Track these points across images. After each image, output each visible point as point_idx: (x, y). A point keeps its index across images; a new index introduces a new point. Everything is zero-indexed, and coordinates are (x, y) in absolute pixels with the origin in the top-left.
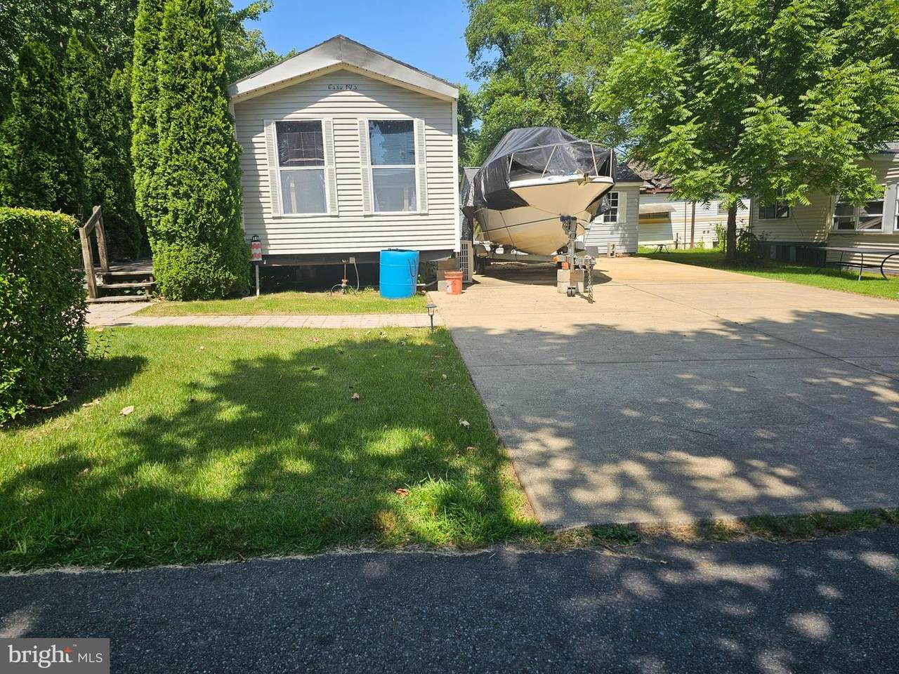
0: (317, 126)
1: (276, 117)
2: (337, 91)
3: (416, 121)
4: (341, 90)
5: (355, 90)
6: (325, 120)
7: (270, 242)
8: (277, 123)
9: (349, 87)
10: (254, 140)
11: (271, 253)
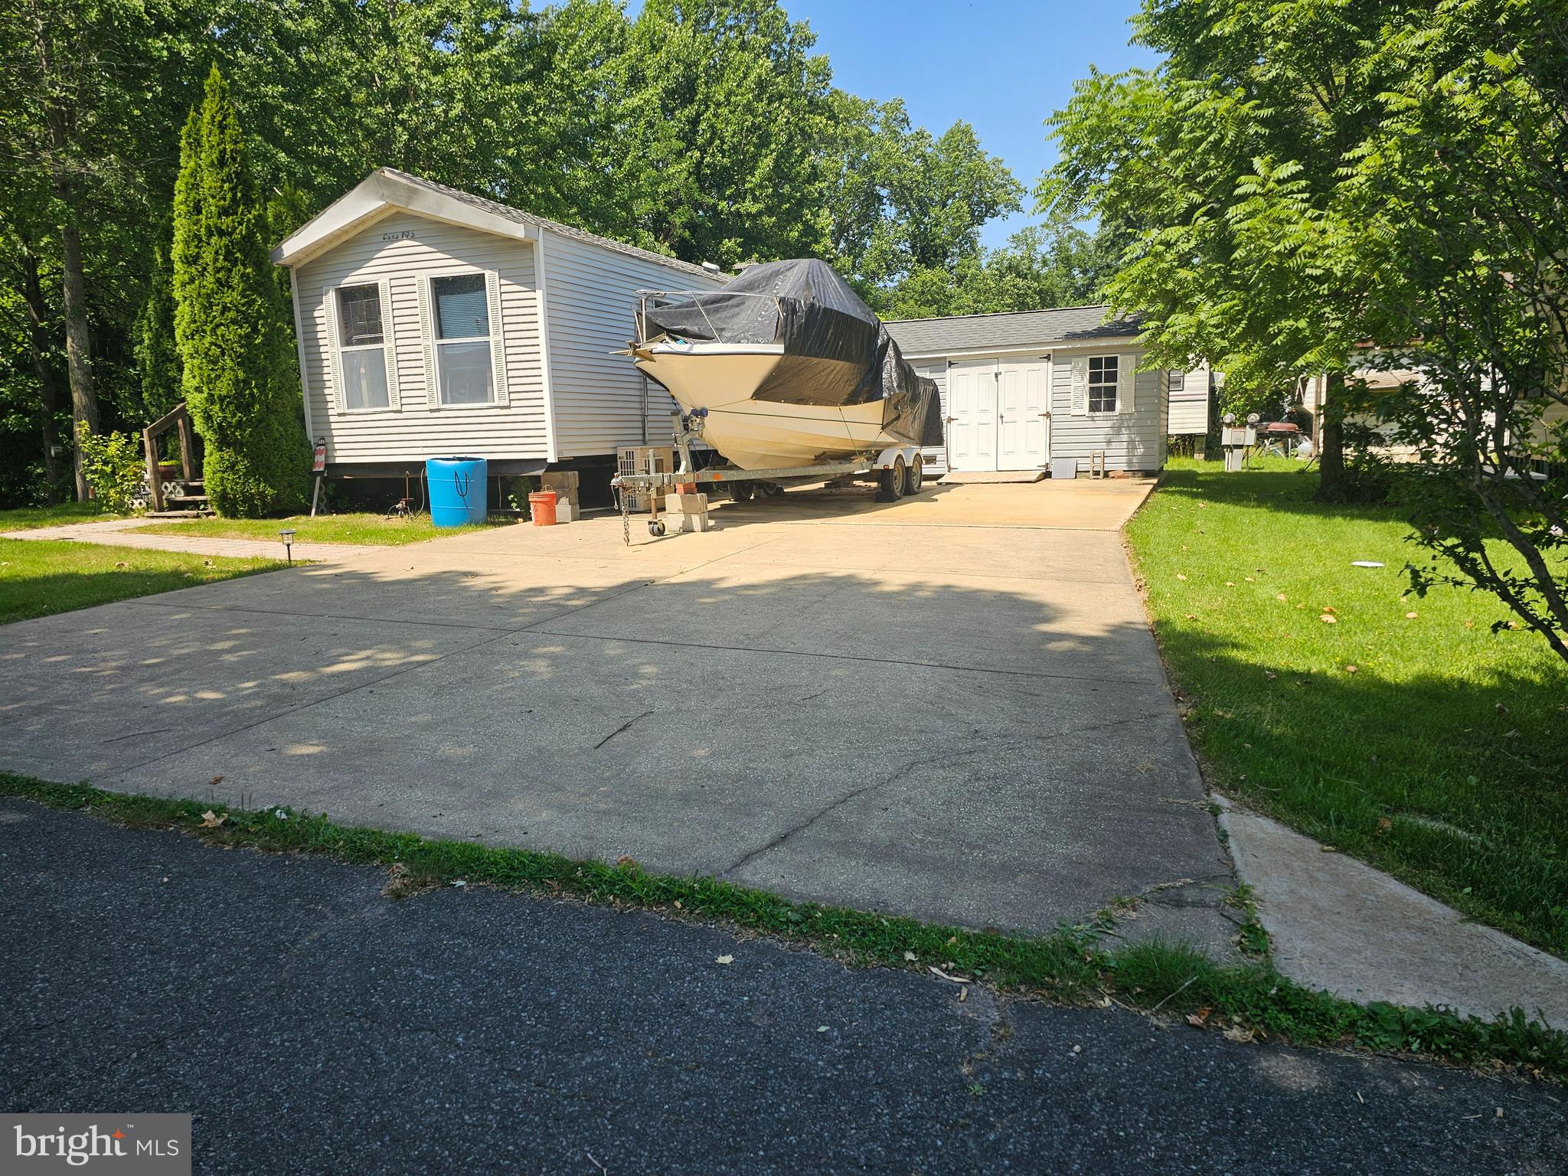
0: (372, 291)
1: (335, 282)
2: (393, 242)
3: (488, 273)
4: (397, 239)
5: (413, 238)
6: (383, 281)
7: (337, 446)
8: (336, 290)
9: (406, 235)
10: (316, 314)
11: (338, 460)
